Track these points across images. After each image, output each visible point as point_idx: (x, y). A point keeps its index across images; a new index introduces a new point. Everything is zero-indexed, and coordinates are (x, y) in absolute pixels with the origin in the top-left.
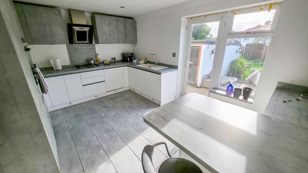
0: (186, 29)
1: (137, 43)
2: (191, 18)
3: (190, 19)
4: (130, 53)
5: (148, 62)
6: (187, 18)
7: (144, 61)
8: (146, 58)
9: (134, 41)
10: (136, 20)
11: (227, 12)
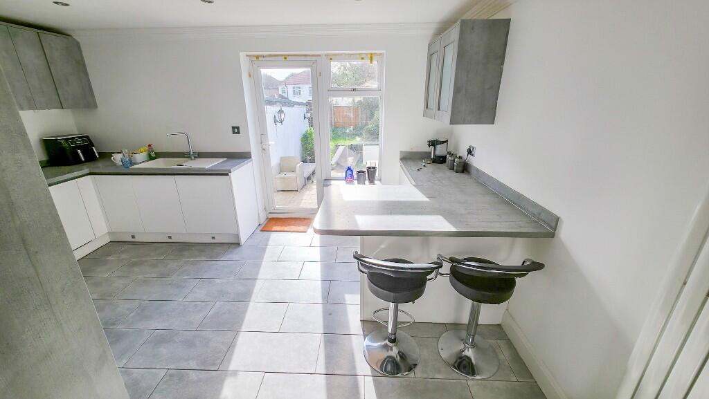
0: (250, 76)
1: (96, 107)
2: (257, 57)
3: (255, 59)
4: (79, 137)
5: (159, 155)
6: (247, 56)
7: (146, 153)
8: (150, 145)
9: (86, 100)
10: (78, 40)
11: (319, 55)
